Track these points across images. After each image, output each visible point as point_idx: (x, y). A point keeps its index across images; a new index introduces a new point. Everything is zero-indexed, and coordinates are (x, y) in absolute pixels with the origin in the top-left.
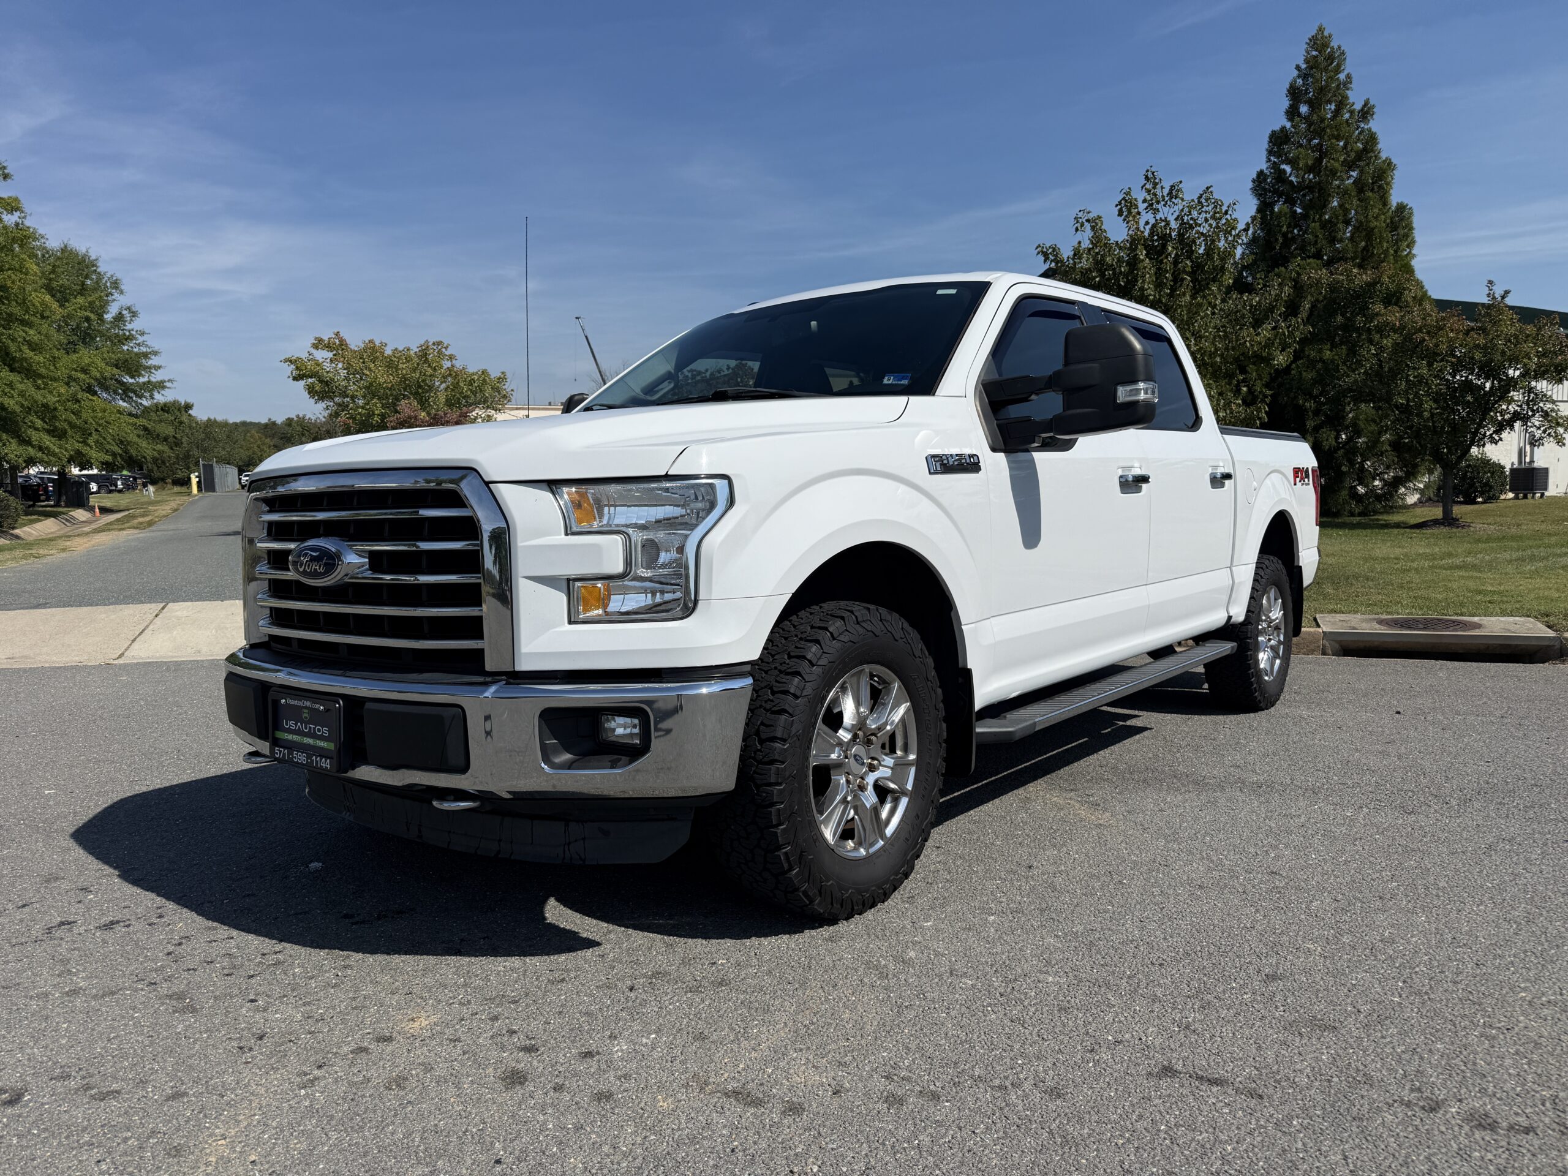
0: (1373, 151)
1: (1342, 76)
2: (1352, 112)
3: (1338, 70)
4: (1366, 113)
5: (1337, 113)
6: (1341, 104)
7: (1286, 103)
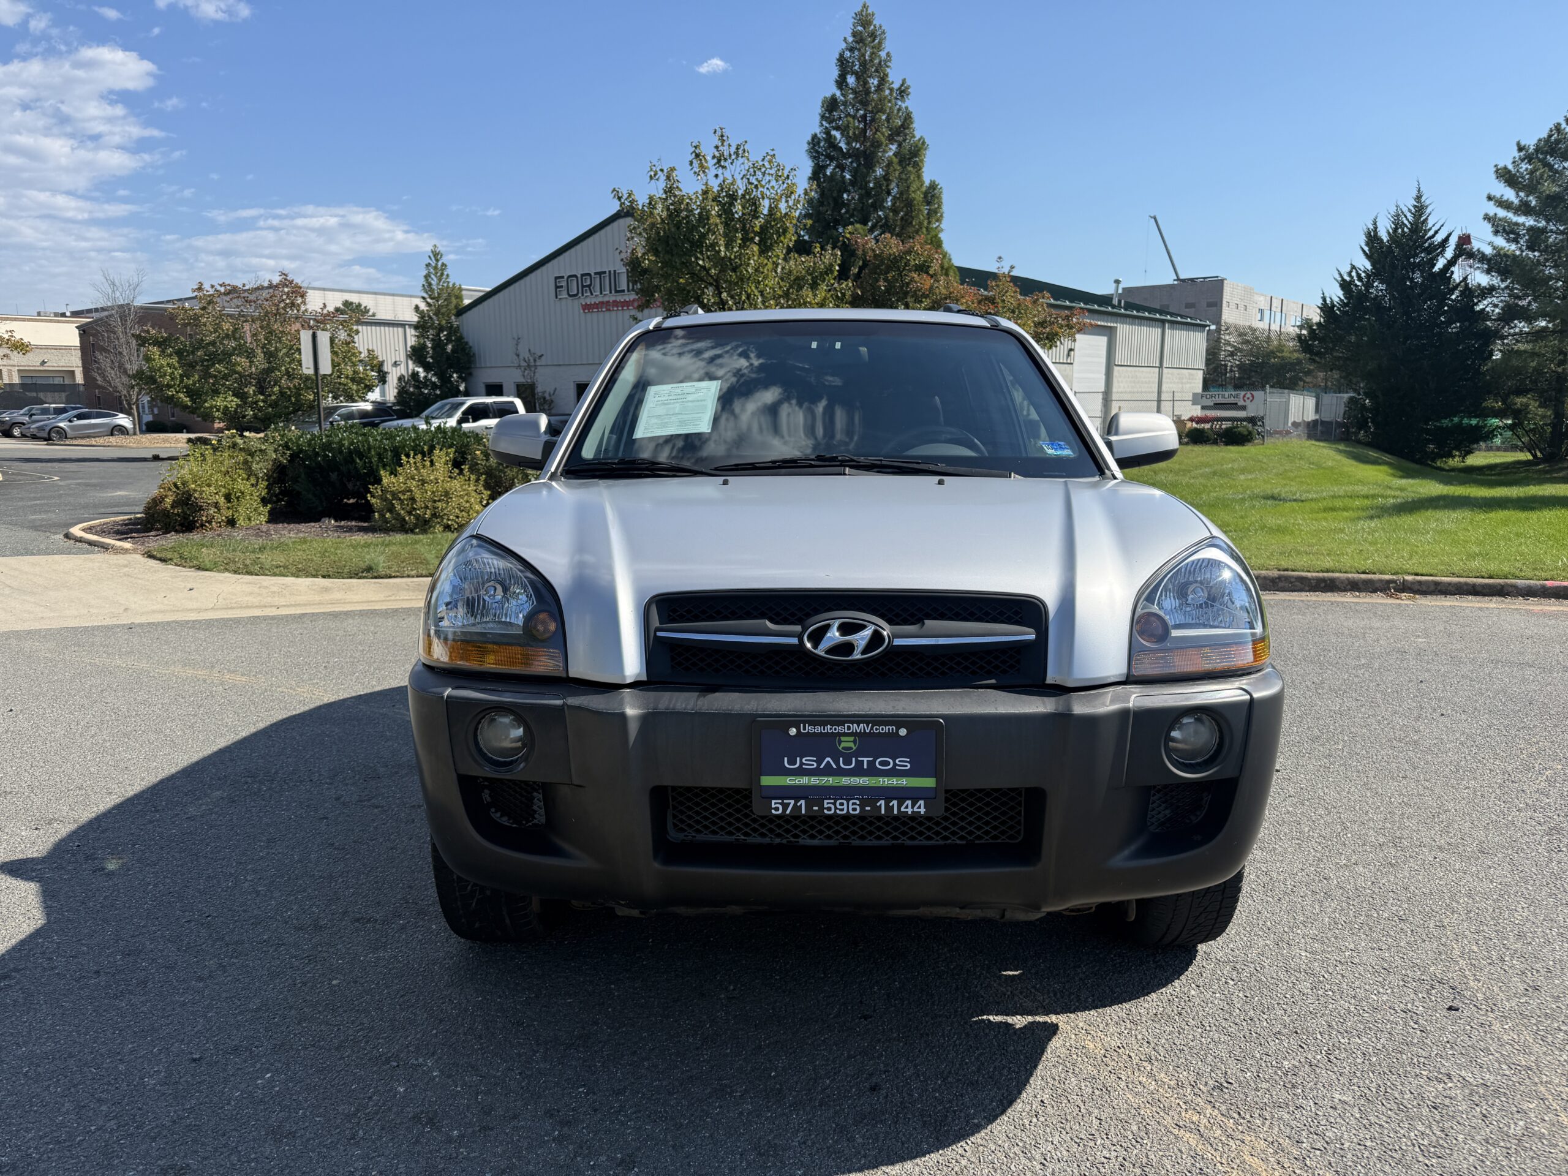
0: (908, 128)
1: (883, 54)
2: (891, 90)
3: (879, 47)
4: (903, 92)
5: (879, 88)
6: (883, 80)
7: (835, 73)
